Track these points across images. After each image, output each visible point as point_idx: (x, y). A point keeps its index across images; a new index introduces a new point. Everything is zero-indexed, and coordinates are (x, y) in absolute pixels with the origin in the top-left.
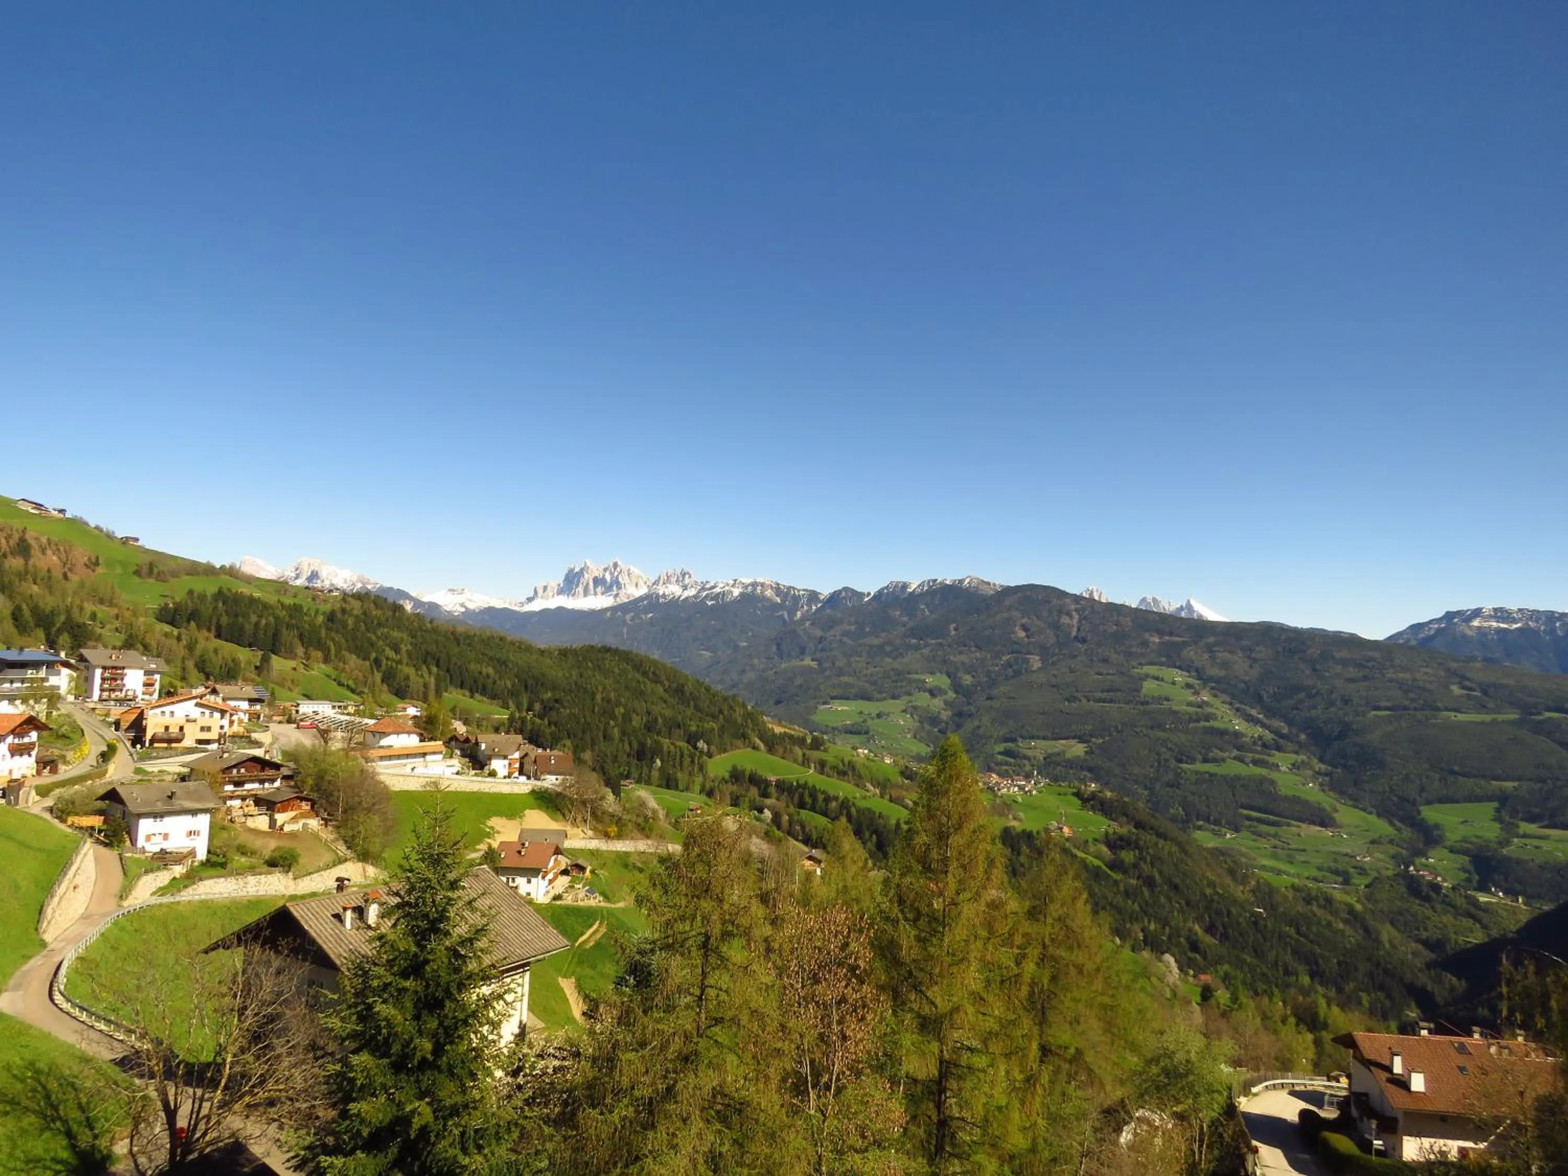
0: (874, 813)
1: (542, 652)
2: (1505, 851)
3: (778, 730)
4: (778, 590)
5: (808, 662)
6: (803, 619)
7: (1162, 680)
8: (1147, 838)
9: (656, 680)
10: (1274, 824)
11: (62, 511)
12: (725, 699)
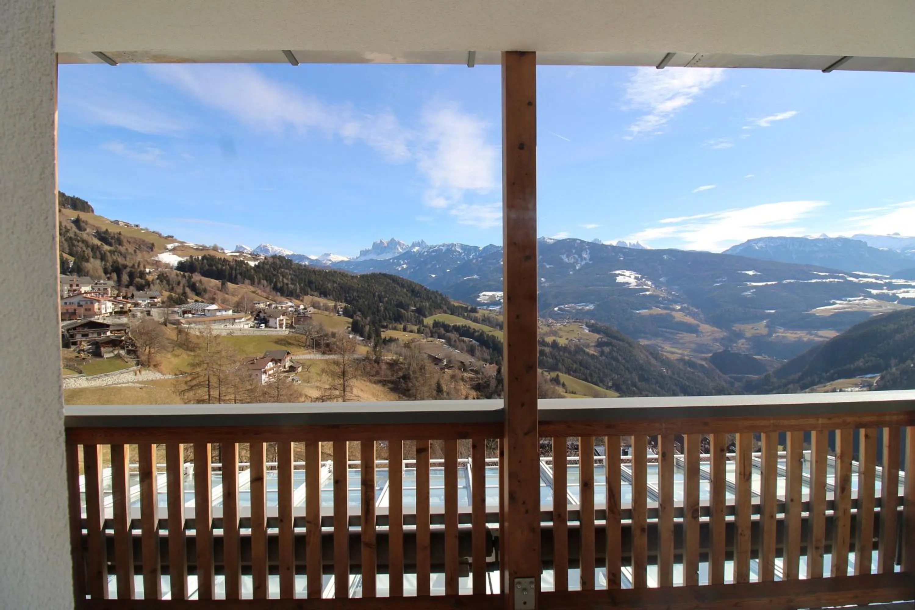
0: (495, 337)
1: (353, 277)
2: (770, 339)
3: (456, 304)
4: (463, 247)
5: (475, 276)
6: (473, 259)
7: (625, 275)
8: (615, 341)
9: (403, 286)
10: (671, 333)
11: (137, 226)
12: (433, 292)
